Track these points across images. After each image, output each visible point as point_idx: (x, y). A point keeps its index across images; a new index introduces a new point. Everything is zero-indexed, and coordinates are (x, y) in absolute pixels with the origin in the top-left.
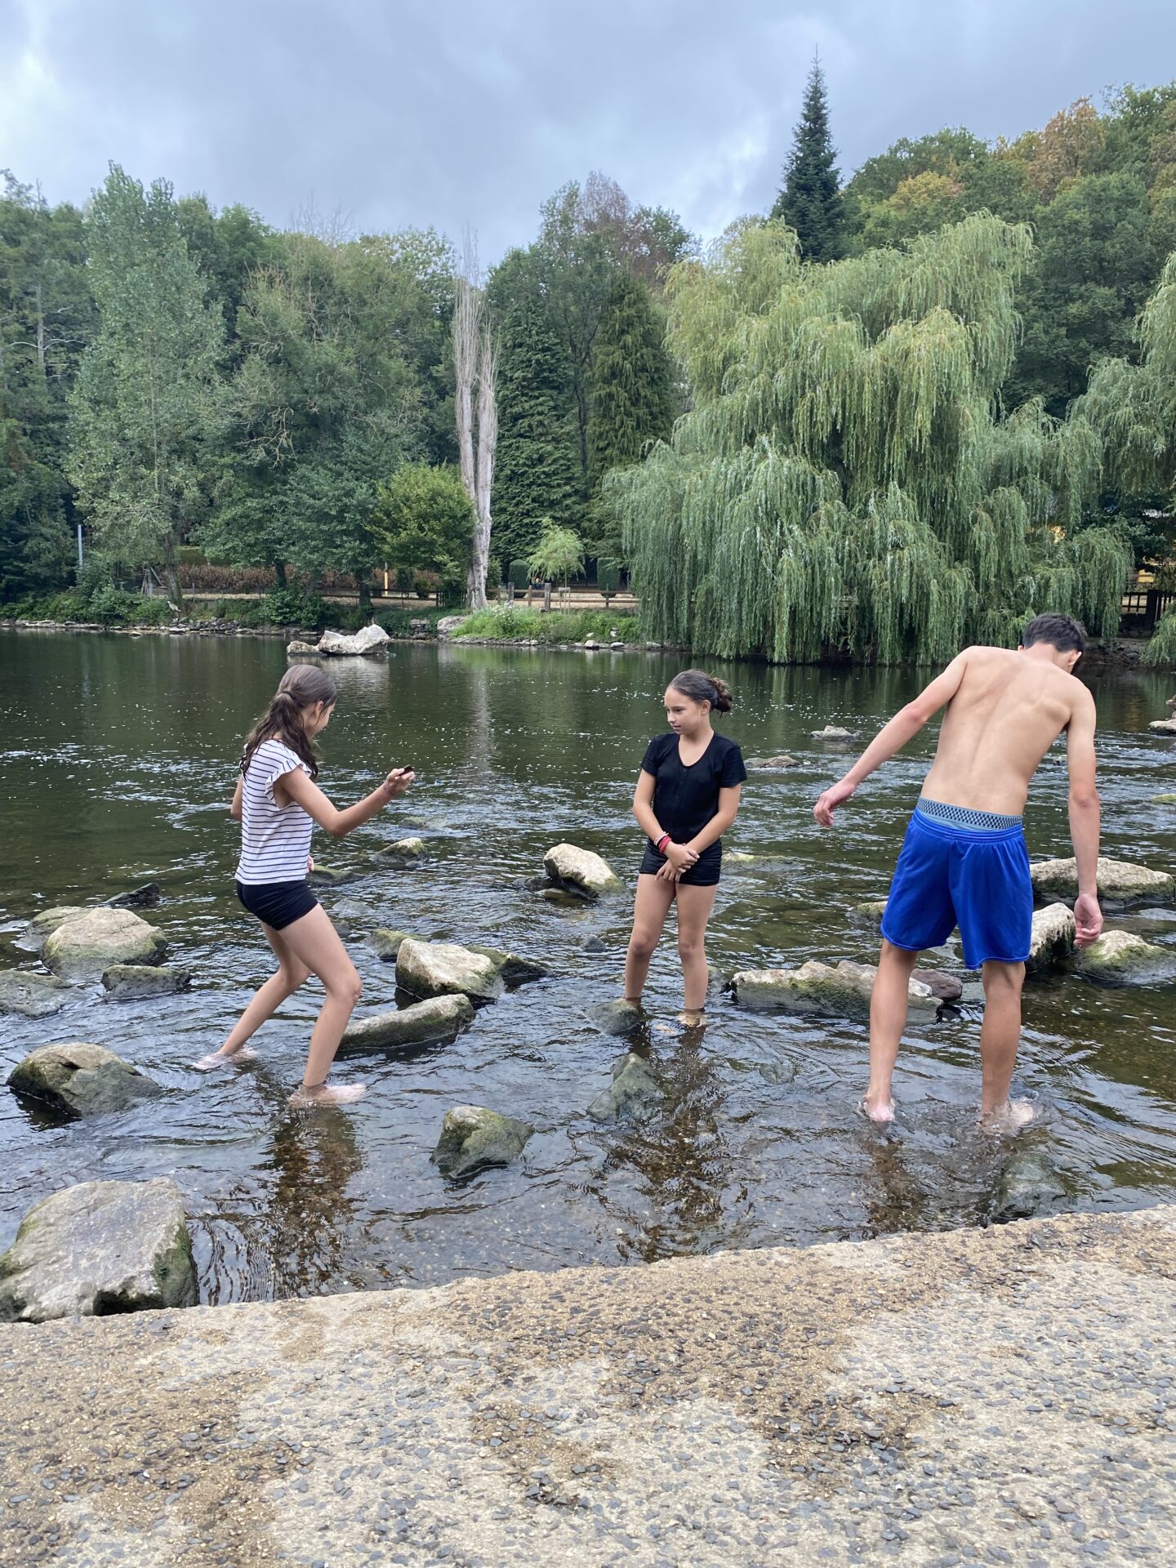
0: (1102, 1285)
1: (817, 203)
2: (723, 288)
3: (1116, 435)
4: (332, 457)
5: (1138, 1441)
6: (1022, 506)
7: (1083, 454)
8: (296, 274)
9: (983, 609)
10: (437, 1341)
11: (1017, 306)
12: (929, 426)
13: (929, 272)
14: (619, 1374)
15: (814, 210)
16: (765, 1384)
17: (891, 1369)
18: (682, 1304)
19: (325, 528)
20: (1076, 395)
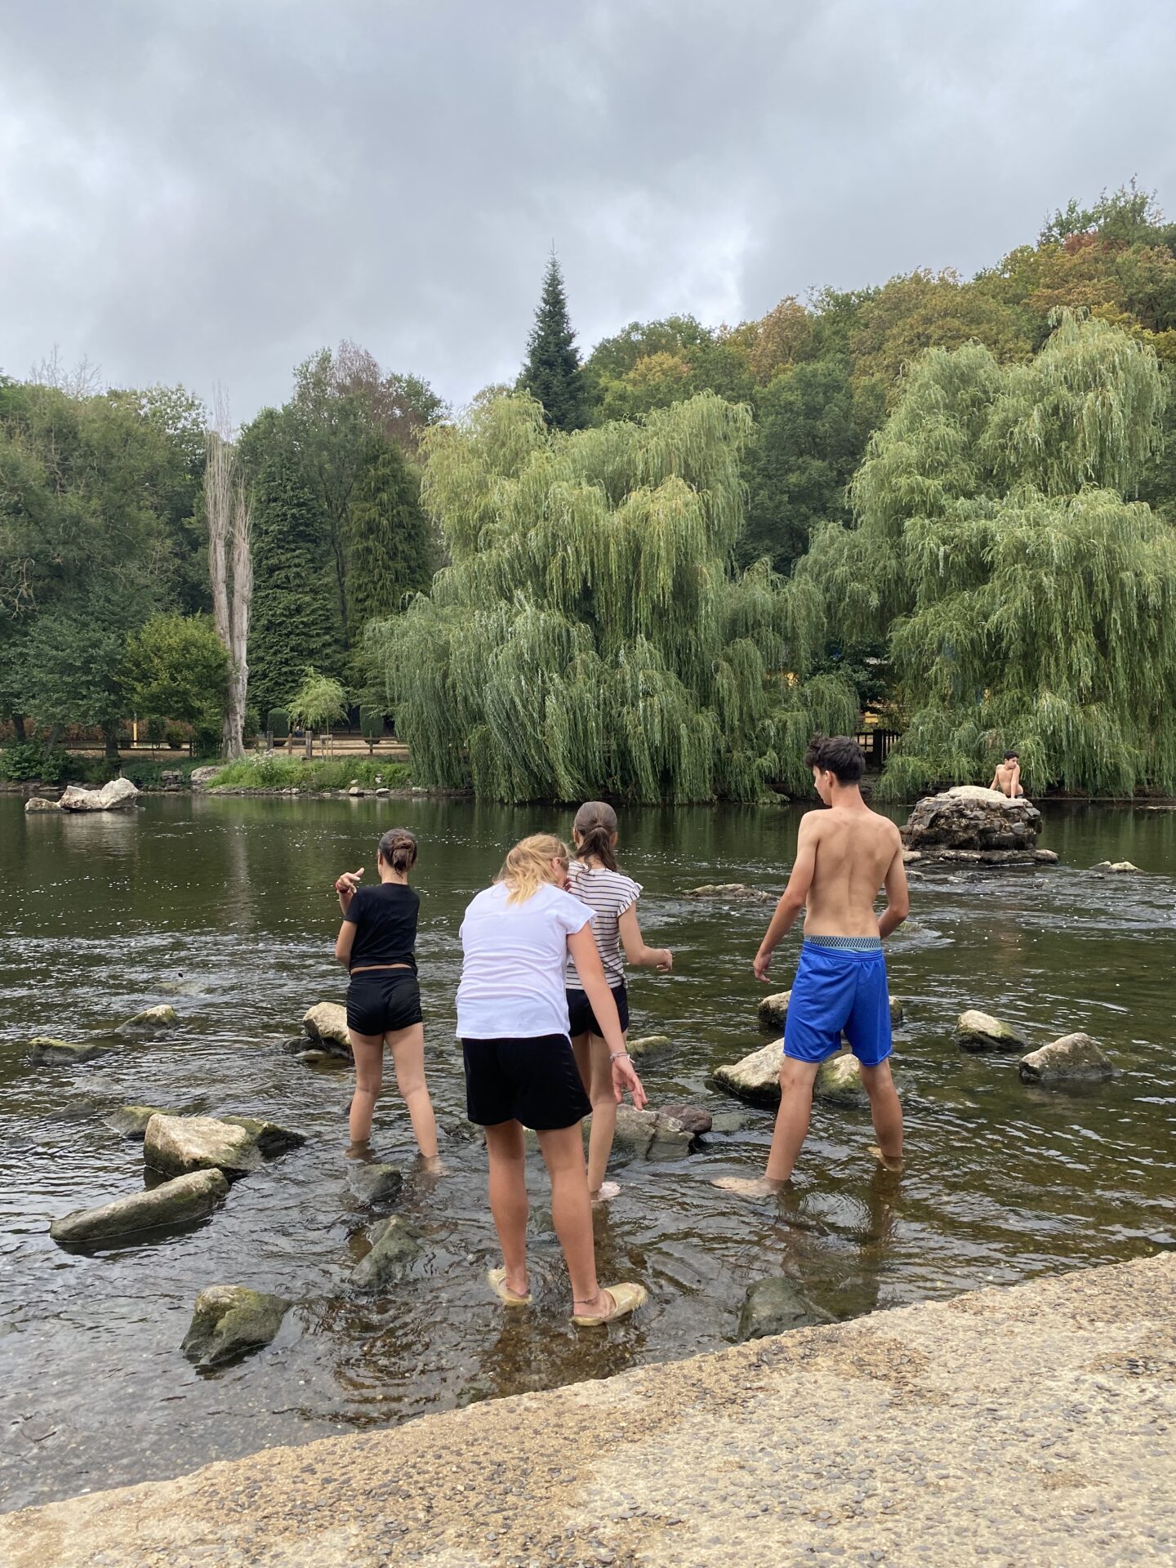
0: (820, 1392)
1: (560, 377)
2: (474, 451)
3: (836, 592)
4: (76, 609)
5: (838, 1531)
6: (757, 655)
7: (809, 609)
8: (37, 426)
9: (729, 751)
10: (183, 1530)
11: (742, 475)
12: (670, 582)
13: (663, 444)
14: (368, 1538)
15: (557, 382)
16: (509, 1527)
17: (627, 1497)
18: (433, 1460)
19: (70, 680)
20: (799, 555)
